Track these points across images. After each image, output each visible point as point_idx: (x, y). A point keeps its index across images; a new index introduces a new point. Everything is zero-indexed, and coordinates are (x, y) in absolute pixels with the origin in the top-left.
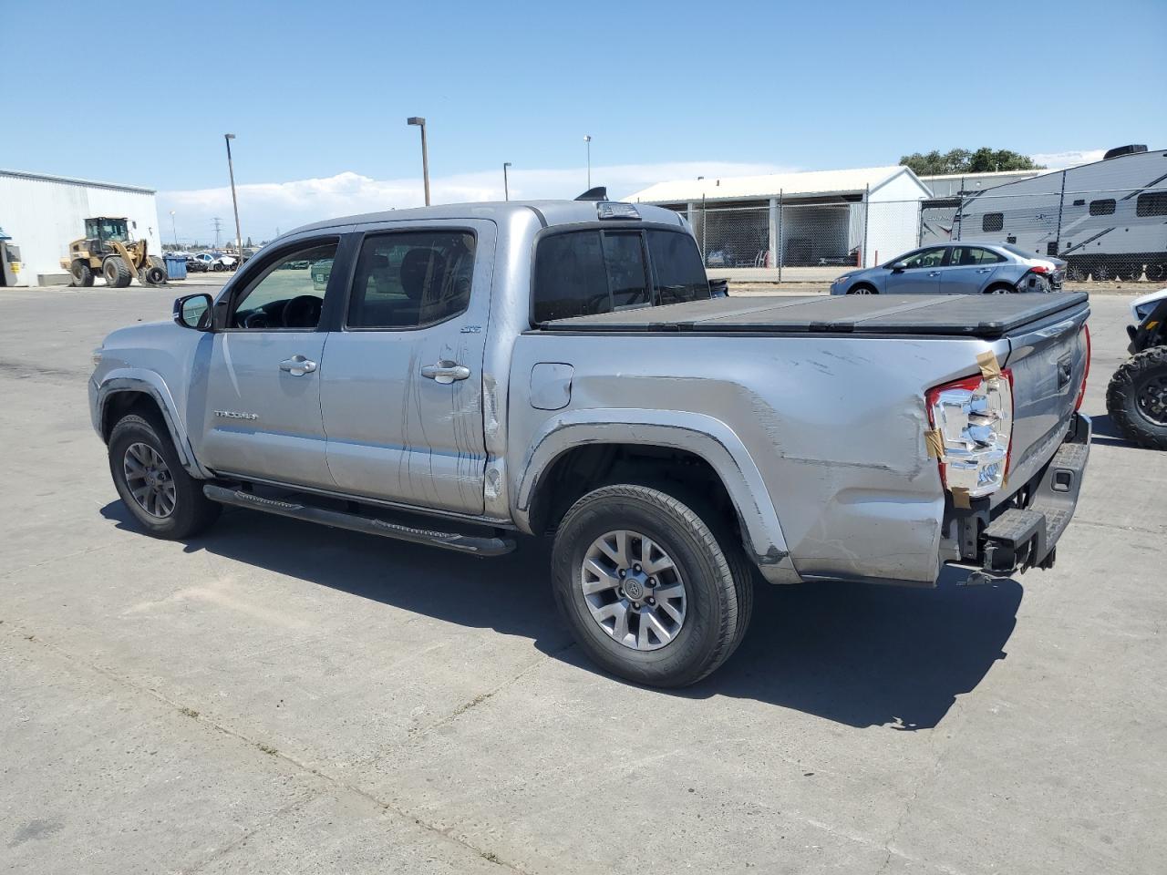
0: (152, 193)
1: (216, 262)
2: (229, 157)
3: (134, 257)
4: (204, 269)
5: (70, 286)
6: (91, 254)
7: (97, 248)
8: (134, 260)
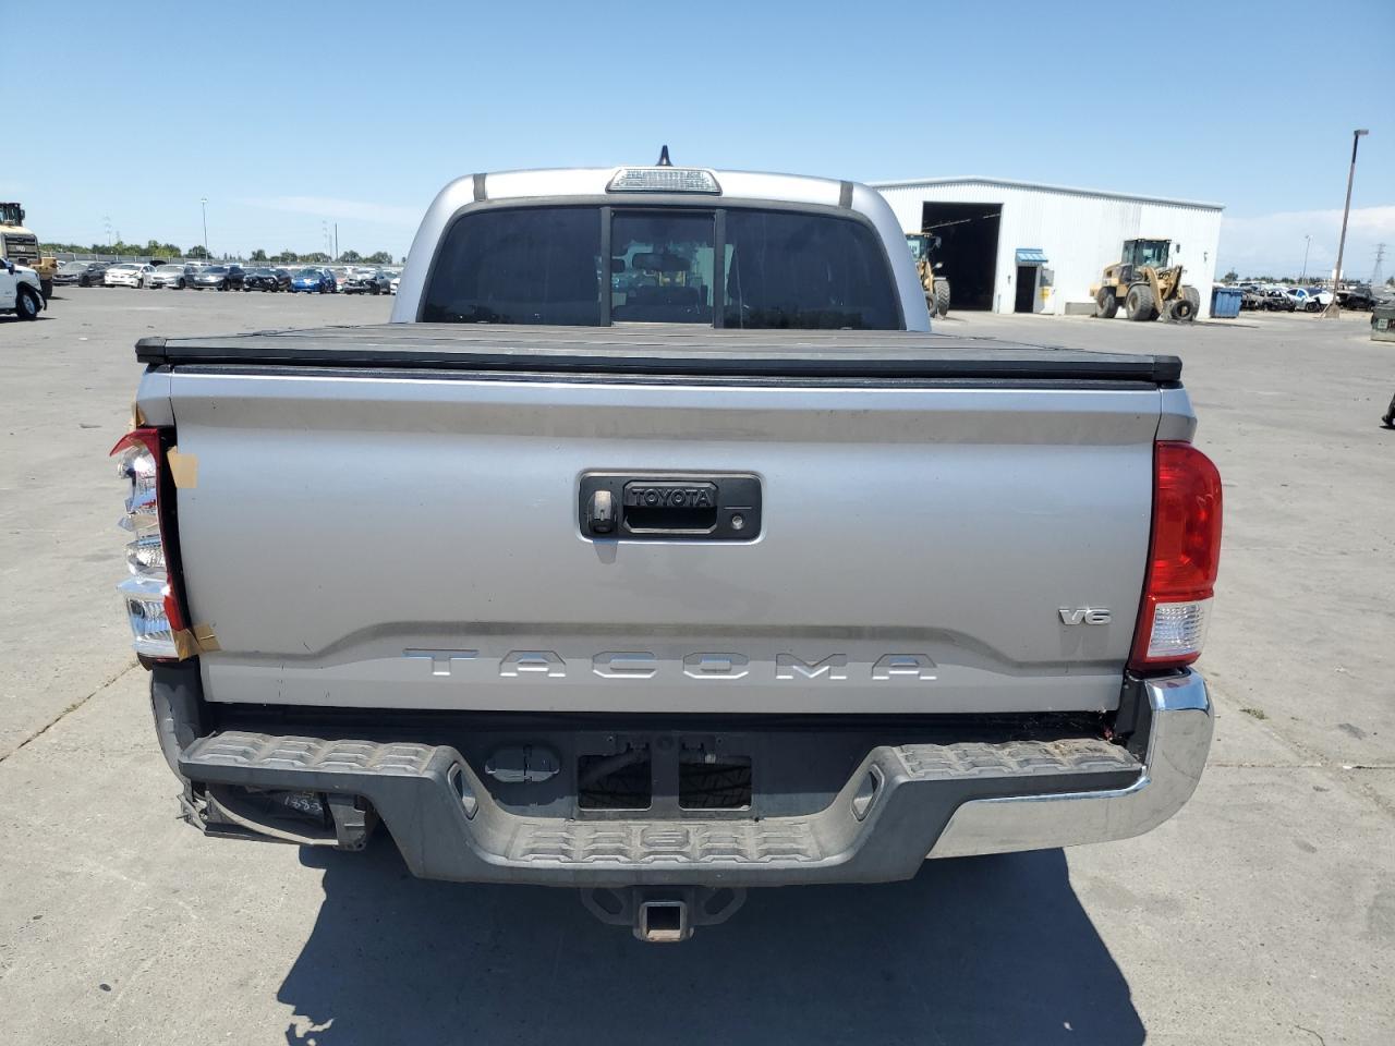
0: (1219, 209)
1: (1311, 299)
2: (1354, 161)
3: (1164, 286)
4: (1291, 308)
5: (1093, 316)
6: (1121, 282)
7: (1128, 276)
8: (1163, 291)
